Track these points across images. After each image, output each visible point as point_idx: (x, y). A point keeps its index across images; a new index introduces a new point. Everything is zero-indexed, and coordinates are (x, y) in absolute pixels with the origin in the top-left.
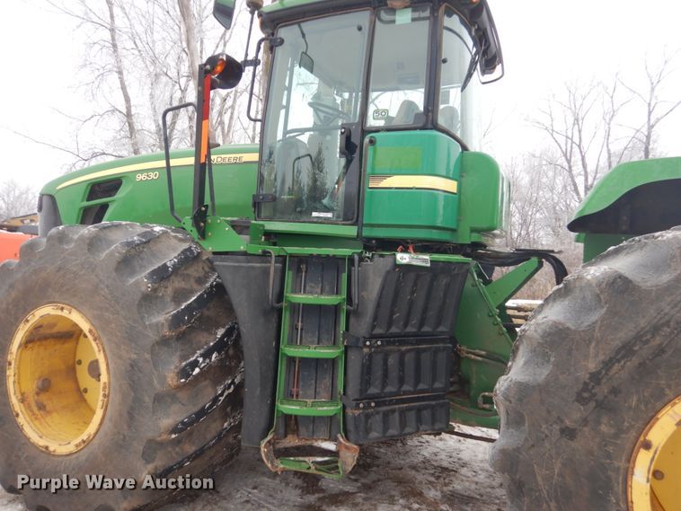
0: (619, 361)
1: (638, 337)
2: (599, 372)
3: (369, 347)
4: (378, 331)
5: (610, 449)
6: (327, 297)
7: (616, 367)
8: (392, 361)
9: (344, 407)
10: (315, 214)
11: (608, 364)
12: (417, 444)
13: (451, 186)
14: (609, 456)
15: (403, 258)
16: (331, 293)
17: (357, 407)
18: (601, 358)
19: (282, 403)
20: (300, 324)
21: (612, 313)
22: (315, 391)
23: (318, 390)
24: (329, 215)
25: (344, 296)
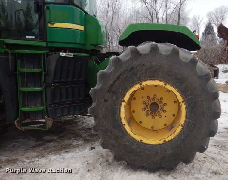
0: (117, 81)
1: (121, 75)
2: (113, 84)
3: (54, 86)
4: (56, 81)
5: (116, 103)
6: (36, 69)
7: (116, 82)
8: (63, 91)
9: (46, 107)
10: (27, 37)
11: (114, 82)
12: (81, 123)
13: (81, 28)
14: (115, 105)
15: (63, 54)
16: (38, 68)
17: (51, 107)
18: (113, 80)
19: (21, 108)
20: (26, 80)
21: (115, 68)
22: (35, 103)
23: (36, 103)
24: (33, 37)
25: (43, 69)
